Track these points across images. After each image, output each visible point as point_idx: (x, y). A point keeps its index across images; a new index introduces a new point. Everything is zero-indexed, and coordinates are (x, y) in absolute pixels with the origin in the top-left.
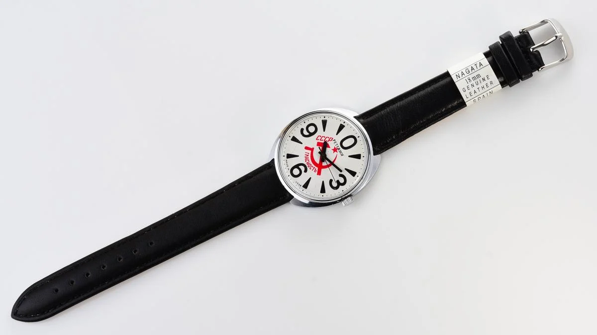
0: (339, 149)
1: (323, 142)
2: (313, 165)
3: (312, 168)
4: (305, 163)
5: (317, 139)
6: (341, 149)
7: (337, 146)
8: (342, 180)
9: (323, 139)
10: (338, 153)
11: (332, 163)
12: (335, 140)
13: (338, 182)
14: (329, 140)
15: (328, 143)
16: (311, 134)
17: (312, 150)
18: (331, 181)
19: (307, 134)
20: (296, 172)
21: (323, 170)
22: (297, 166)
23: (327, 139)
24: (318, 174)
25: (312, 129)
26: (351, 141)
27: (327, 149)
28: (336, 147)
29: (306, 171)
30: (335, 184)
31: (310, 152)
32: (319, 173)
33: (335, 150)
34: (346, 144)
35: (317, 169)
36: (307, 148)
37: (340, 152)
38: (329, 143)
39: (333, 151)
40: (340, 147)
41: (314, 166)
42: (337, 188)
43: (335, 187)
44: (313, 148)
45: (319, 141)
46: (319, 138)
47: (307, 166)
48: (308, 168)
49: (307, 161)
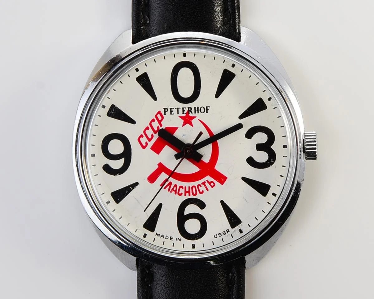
0: (190, 110)
1: (156, 136)
2: (196, 184)
3: (202, 188)
4: (184, 198)
5: (144, 147)
6: (192, 105)
7: (181, 111)
8: (261, 138)
9: (150, 132)
10: (199, 116)
11: (213, 139)
12: (166, 110)
13: (260, 147)
14: (160, 122)
15: (163, 127)
16: (127, 155)
17: (162, 168)
18: (251, 161)
19: (121, 162)
20: (193, 226)
21: (219, 167)
22: (182, 218)
23: (156, 125)
24: (222, 183)
25: (116, 147)
26: (185, 74)
27: (177, 134)
28: (181, 114)
29: (202, 205)
30: (263, 157)
31: (163, 176)
32: (221, 179)
33: (188, 120)
34: (186, 90)
35: (209, 178)
36: (152, 178)
37: (198, 110)
38: (165, 124)
39: (188, 125)
40: (187, 106)
41: (200, 182)
42: (272, 156)
43: (269, 160)
44: (160, 165)
45: (151, 144)
46: (144, 140)
47: (192, 196)
48: (199, 196)
49: (182, 191)
